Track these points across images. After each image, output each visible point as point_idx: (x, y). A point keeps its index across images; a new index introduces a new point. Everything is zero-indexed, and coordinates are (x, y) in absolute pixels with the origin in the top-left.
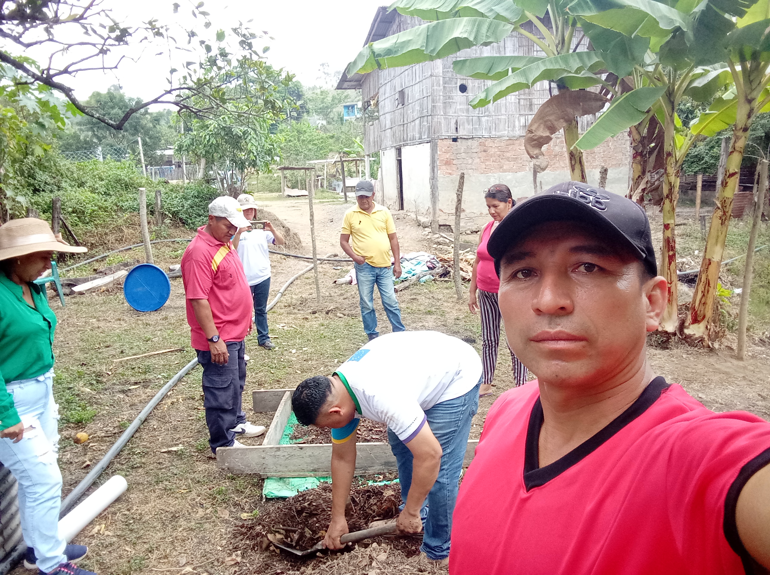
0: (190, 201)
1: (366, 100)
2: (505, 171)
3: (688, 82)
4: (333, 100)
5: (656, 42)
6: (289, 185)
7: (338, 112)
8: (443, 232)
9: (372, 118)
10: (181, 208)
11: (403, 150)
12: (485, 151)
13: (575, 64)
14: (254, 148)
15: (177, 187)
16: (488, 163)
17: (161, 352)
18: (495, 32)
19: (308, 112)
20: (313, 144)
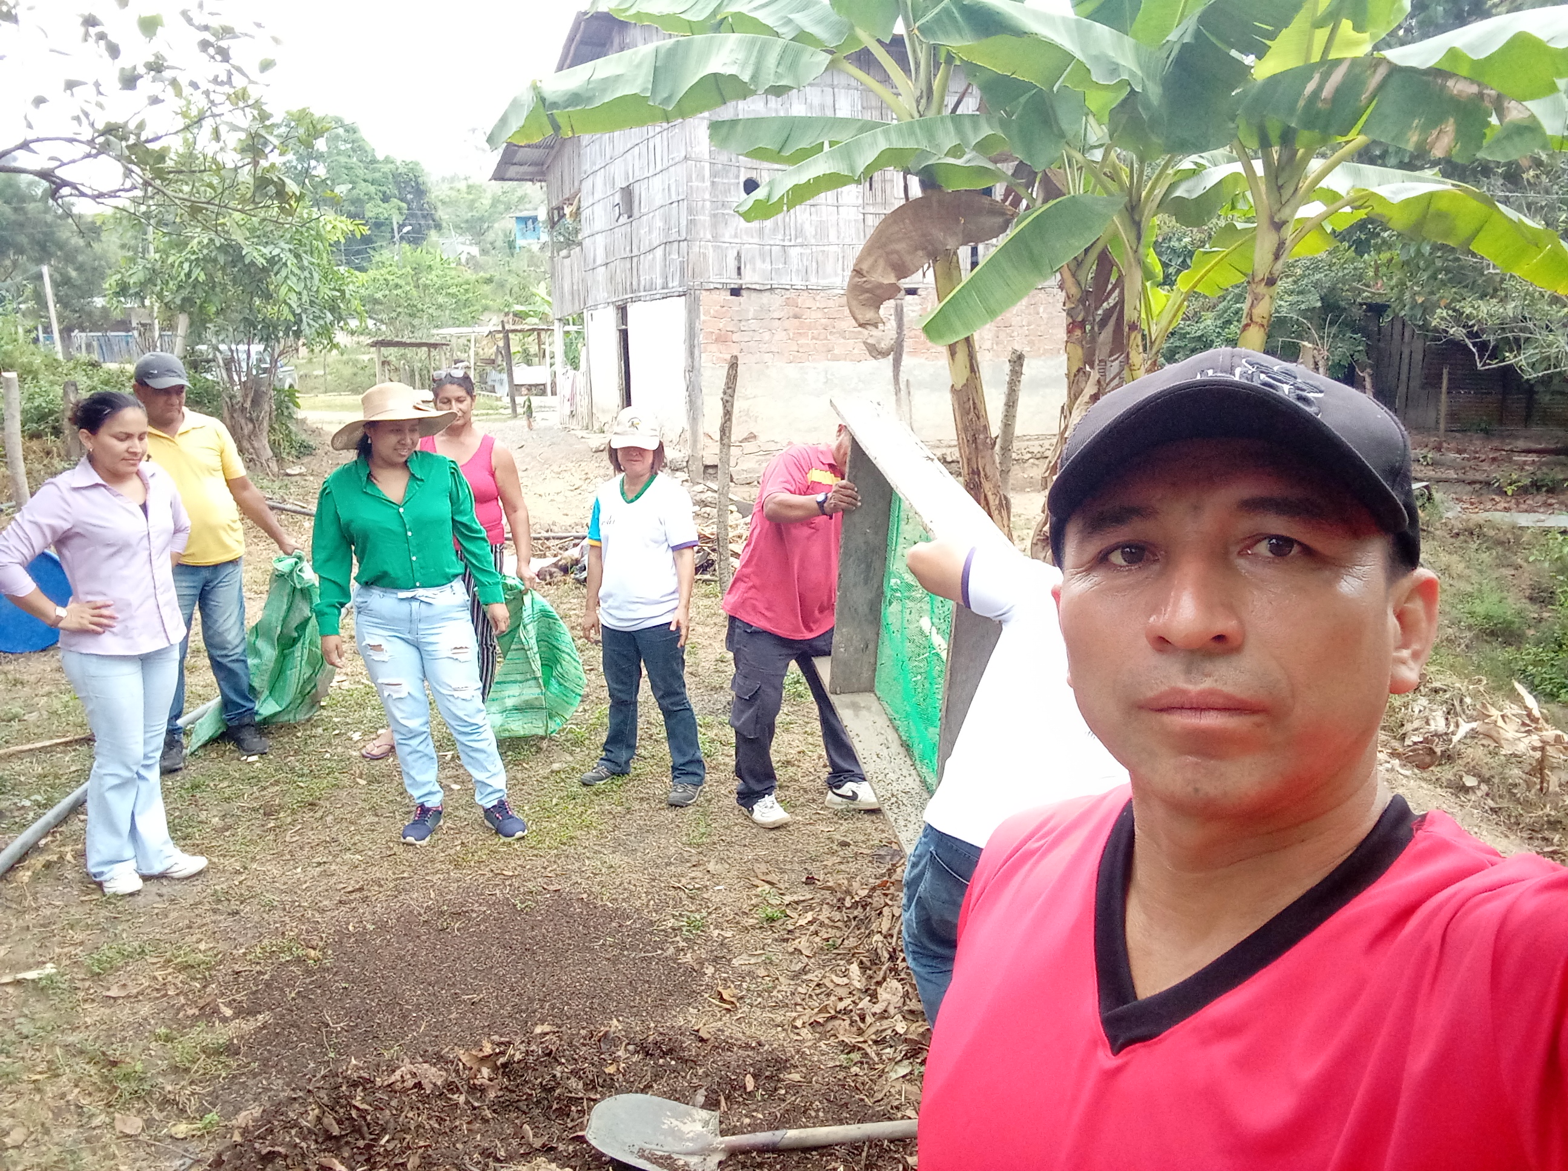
1: (554, 204)
2: (836, 359)
3: (1166, 186)
4: (493, 205)
5: (1099, 101)
7: (504, 231)
8: (712, 481)
9: (571, 241)
11: (631, 309)
12: (796, 317)
13: (949, 140)
16: (802, 341)
17: (39, 745)
18: (793, 67)
19: (438, 227)
20: (448, 294)
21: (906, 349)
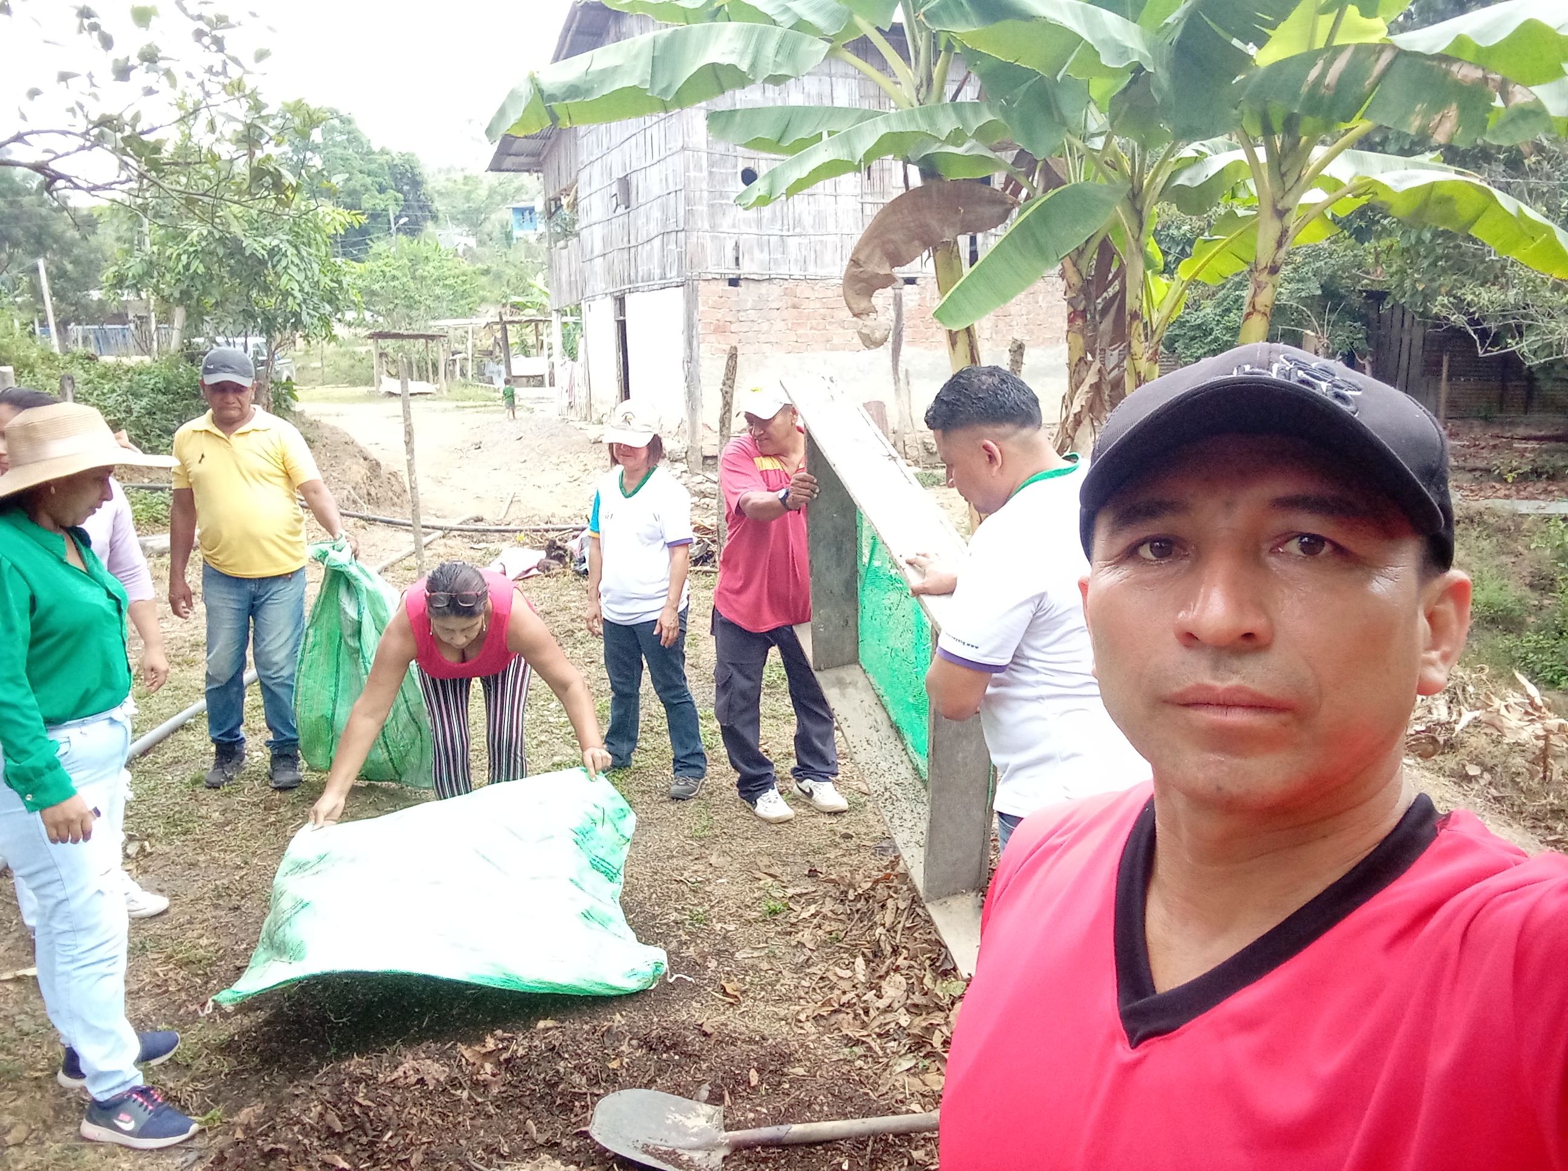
0: (146, 400)
1: (551, 195)
2: (835, 348)
3: (1169, 173)
4: (490, 196)
5: (1101, 88)
6: (393, 371)
7: (501, 222)
8: (711, 471)
9: (568, 232)
10: (124, 415)
11: (629, 300)
12: (794, 307)
13: (947, 125)
14: (296, 287)
15: (115, 370)
16: (800, 331)
18: (792, 55)
19: (435, 218)
20: (445, 286)
21: (905, 339)
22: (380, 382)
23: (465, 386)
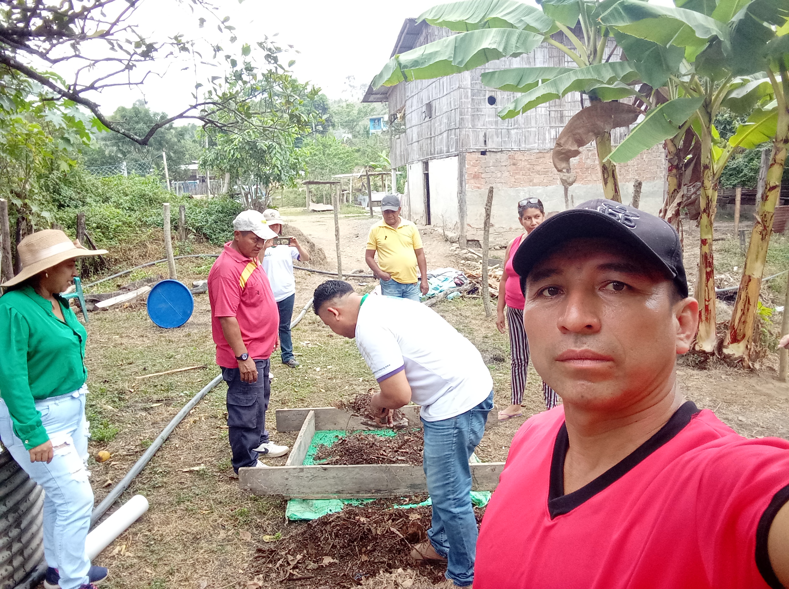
0: (214, 216)
1: (392, 113)
2: (534, 185)
3: (726, 93)
4: (358, 114)
5: (691, 51)
6: (314, 200)
7: (364, 125)
8: (471, 248)
9: (399, 131)
10: (205, 223)
11: (430, 164)
12: (514, 164)
13: (607, 74)
14: (279, 162)
15: (201, 202)
16: (517, 177)
17: (184, 369)
18: (524, 43)
19: (333, 126)
20: (339, 158)
22: (309, 205)
23: (348, 206)
